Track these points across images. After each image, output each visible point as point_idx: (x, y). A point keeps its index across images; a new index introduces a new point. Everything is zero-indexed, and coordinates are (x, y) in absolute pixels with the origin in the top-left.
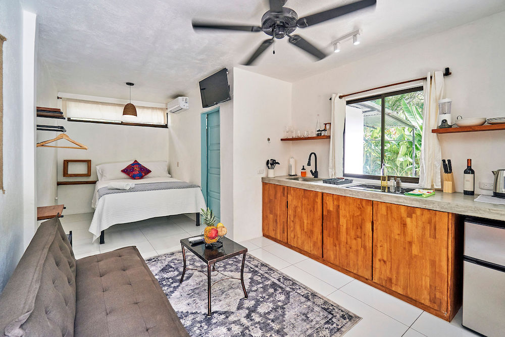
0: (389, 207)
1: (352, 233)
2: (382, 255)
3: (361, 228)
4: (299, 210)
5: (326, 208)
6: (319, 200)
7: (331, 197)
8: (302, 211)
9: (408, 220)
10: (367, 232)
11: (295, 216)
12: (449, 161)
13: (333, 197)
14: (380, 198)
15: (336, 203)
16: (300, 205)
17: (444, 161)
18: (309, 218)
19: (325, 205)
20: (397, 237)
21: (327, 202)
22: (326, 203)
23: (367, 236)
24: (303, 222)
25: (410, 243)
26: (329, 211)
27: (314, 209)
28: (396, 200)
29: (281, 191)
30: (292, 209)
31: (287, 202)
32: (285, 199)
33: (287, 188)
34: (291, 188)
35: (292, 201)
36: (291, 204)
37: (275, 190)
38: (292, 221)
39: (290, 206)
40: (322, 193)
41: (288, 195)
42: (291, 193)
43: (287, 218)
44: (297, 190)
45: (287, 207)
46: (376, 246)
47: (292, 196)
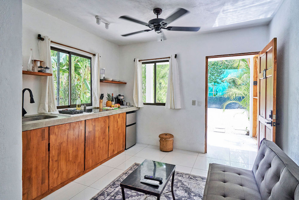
0: (114, 116)
3: (105, 133)
4: (64, 145)
8: (67, 144)
9: (119, 119)
10: (107, 134)
13: (92, 121)
14: (112, 113)
15: (93, 124)
18: (74, 146)
19: (87, 129)
20: (116, 129)
23: (107, 136)
24: (69, 153)
25: (119, 129)
26: (89, 132)
27: (78, 137)
28: (116, 112)
29: (38, 135)
30: (56, 149)
31: (49, 144)
32: (46, 142)
33: (48, 129)
34: (54, 128)
35: (56, 140)
36: (54, 144)
37: (27, 139)
38: (56, 161)
39: (52, 147)
40: (85, 120)
41: (50, 136)
42: (55, 131)
43: (49, 162)
44: (62, 126)
45: (49, 150)
46: (110, 138)
47: (55, 134)
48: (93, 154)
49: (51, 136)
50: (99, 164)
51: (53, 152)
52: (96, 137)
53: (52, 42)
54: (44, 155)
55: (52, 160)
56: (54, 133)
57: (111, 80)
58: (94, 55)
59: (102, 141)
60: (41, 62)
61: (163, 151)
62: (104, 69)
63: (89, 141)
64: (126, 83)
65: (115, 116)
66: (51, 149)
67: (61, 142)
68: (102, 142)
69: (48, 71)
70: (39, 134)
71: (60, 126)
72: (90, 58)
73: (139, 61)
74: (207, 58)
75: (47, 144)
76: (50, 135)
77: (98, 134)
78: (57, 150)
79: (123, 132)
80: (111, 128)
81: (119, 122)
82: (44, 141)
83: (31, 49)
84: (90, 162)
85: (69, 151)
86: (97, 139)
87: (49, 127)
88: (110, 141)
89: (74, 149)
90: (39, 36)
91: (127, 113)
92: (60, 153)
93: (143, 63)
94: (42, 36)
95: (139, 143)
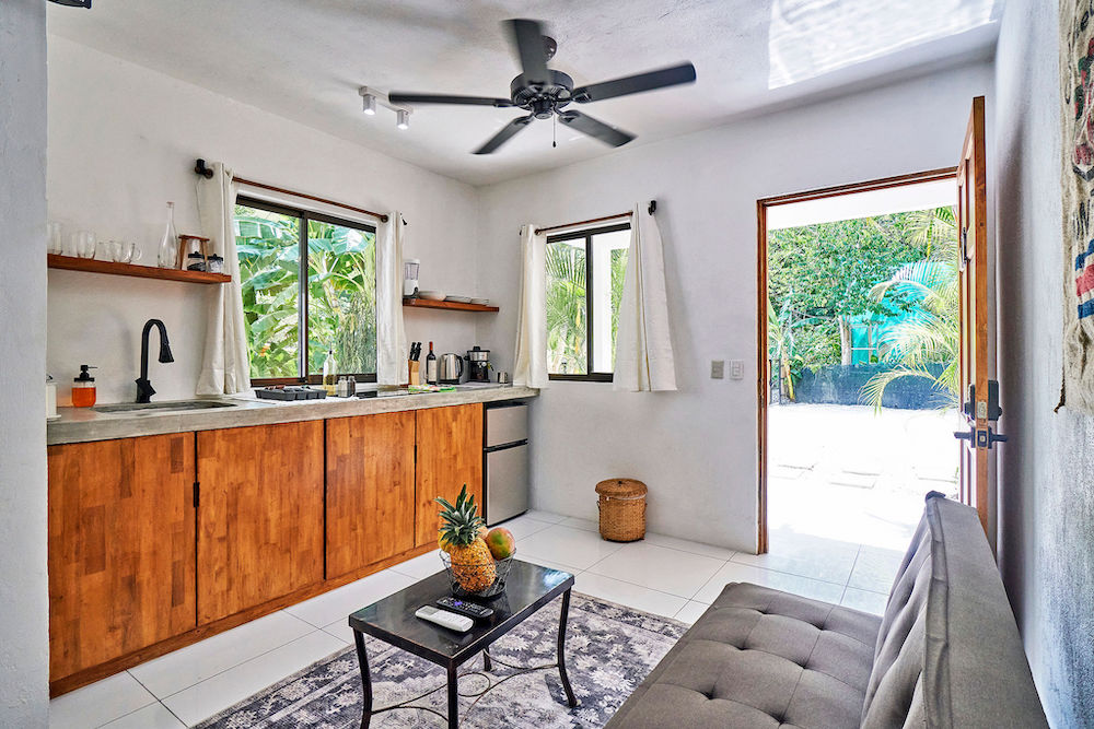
0: (435, 412)
1: (387, 481)
2: (427, 494)
3: (400, 465)
4: (250, 491)
5: (335, 452)
6: (315, 442)
7: (347, 425)
8: (261, 490)
9: (454, 424)
10: (408, 470)
11: (231, 520)
12: (419, 344)
13: (350, 423)
14: (425, 403)
15: (356, 434)
16: (252, 474)
17: (414, 344)
18: (286, 501)
19: (331, 449)
20: (443, 456)
21: (337, 438)
22: (335, 442)
23: (407, 477)
24: (267, 520)
25: (455, 456)
26: (341, 459)
27: (300, 471)
28: (442, 400)
29: (159, 456)
30: (222, 501)
31: (196, 486)
32: (184, 479)
33: (193, 439)
34: (214, 436)
35: (219, 474)
36: (214, 485)
37: (123, 463)
38: (221, 540)
39: (208, 494)
40: (325, 420)
41: (199, 460)
42: (217, 448)
43: (197, 539)
44: (241, 433)
45: (196, 503)
46: (420, 485)
47: (219, 457)
48: (355, 529)
49: (203, 462)
50: (381, 565)
51: (211, 512)
52: (366, 475)
53: (236, 180)
54: (181, 517)
55: (209, 536)
56: (212, 450)
57: (441, 297)
58: (384, 219)
59: (391, 491)
60: (203, 241)
61: (608, 540)
62: (417, 261)
63: (342, 487)
64: (497, 309)
65: (441, 414)
66: (202, 500)
67: (240, 481)
68: (390, 496)
69: (216, 268)
70: (162, 454)
71: (236, 431)
72: (372, 230)
73: (537, 232)
74: (763, 206)
75: (191, 485)
76: (199, 456)
77: (374, 467)
78: (225, 505)
79: (473, 468)
80: (425, 452)
81: (454, 434)
82: (181, 475)
83: (170, 203)
84: (344, 556)
85: (266, 514)
86: (370, 484)
87: (196, 432)
88: (423, 492)
89: (286, 510)
90: (200, 163)
91: (488, 405)
92: (236, 515)
93: (550, 240)
94: (207, 166)
95: (540, 511)
